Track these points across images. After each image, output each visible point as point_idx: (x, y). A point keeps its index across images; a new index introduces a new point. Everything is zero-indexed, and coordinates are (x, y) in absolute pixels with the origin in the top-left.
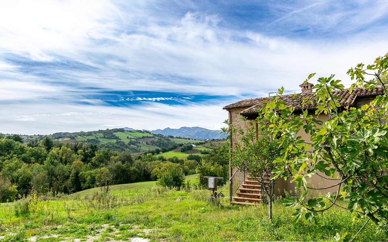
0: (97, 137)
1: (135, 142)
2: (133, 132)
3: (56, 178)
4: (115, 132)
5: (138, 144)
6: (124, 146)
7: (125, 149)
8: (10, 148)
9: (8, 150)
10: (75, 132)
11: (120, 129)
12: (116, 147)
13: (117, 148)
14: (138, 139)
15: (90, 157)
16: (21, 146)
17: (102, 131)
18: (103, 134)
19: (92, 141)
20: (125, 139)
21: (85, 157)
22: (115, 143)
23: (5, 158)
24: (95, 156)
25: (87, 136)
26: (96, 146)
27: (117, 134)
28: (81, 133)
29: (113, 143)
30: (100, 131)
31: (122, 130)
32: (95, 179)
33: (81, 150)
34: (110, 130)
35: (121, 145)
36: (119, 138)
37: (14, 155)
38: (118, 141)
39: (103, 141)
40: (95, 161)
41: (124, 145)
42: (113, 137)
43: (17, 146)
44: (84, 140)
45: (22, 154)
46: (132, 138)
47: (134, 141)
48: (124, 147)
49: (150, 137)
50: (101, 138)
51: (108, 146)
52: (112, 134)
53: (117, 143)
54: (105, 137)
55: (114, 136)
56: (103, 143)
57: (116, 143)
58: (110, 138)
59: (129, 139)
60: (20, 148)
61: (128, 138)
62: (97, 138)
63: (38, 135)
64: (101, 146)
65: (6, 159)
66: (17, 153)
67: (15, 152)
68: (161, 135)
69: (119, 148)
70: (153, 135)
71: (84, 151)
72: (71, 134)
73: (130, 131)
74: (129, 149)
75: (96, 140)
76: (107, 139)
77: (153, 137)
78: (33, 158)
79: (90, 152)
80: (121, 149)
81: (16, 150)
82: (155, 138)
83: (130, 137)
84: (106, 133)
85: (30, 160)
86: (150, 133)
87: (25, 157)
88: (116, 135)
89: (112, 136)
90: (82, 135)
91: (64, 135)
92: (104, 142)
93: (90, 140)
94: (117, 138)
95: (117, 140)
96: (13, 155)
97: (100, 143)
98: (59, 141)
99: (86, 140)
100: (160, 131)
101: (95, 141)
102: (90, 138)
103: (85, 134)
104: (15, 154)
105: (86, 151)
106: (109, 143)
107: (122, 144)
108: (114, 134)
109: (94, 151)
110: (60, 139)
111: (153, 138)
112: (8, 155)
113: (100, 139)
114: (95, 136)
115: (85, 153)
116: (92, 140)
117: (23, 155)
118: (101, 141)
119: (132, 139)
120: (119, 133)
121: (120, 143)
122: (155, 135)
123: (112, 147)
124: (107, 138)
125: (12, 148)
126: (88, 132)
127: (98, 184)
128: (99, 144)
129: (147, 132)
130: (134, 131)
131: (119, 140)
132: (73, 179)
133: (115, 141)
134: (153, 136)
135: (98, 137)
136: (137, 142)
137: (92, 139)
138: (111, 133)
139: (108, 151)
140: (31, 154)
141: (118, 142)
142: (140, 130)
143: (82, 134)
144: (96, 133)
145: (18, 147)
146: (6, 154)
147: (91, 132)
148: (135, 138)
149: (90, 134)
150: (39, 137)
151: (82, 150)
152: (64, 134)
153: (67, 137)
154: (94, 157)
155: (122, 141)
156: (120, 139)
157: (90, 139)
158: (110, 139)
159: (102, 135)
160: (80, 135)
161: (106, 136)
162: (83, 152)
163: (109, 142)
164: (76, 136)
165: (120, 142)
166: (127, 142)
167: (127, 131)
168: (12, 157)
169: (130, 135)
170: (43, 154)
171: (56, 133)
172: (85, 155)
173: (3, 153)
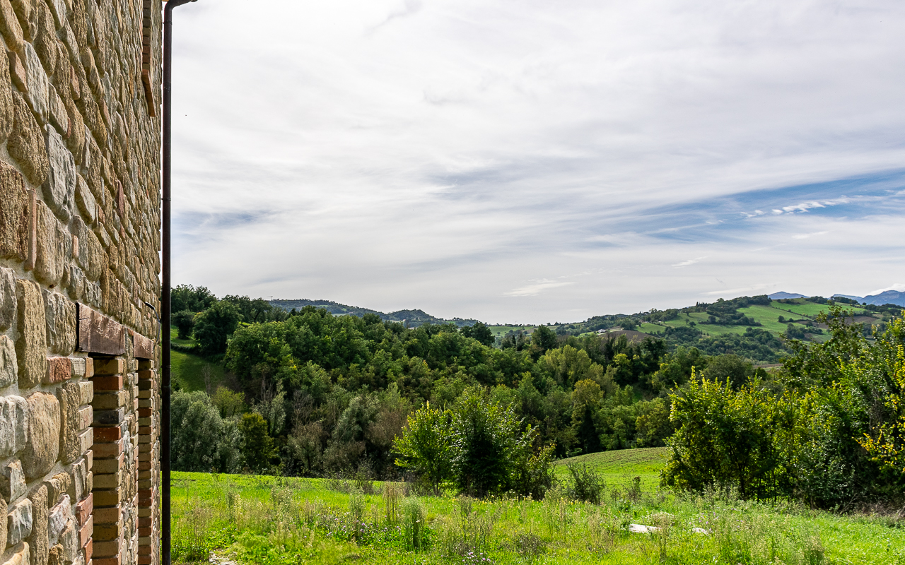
0: (691, 321)
1: (805, 331)
2: (799, 303)
3: (542, 420)
4: (742, 305)
5: (815, 337)
6: (769, 343)
7: (772, 350)
8: (452, 352)
9: (449, 356)
10: (638, 313)
11: (755, 297)
12: (745, 346)
13: (749, 348)
14: (815, 321)
15: (647, 372)
16: (475, 348)
17: (704, 306)
18: (708, 313)
19: (679, 333)
20: (775, 324)
21: (633, 372)
22: (742, 335)
23: (441, 373)
24: (657, 368)
25: (666, 319)
26: (661, 342)
27: (749, 312)
28: (653, 312)
29: (738, 335)
30: (701, 307)
31: (763, 301)
32: (635, 426)
33: (620, 355)
34: (729, 303)
35: (760, 339)
36: (756, 321)
37: (460, 367)
38: (750, 329)
39: (709, 333)
40: (660, 381)
41: (769, 339)
42: (736, 321)
43: (467, 347)
44: (658, 332)
45: (476, 364)
46: (794, 319)
47: (801, 329)
48: (771, 346)
49: (856, 315)
50: (703, 323)
51: (723, 343)
52: (735, 312)
53: (750, 335)
54: (713, 322)
55: (739, 318)
56: (709, 337)
57: (746, 335)
58: (728, 324)
59: (785, 322)
60: (473, 352)
61: (781, 320)
62: (693, 324)
63: (557, 324)
64: (703, 344)
65: (443, 375)
66: (467, 362)
67: (463, 360)
68: (894, 306)
69: (754, 347)
70: (866, 308)
71: (630, 357)
72: (629, 316)
73: (789, 302)
74: (786, 350)
75: (690, 330)
76: (719, 327)
77: (865, 314)
78: (500, 374)
79: (647, 360)
80: (760, 351)
81: (464, 355)
82: (871, 316)
83: (787, 317)
84: (717, 310)
85: (494, 377)
86: (853, 303)
87: (483, 370)
88: (746, 315)
89: (734, 318)
90: (653, 319)
91: (612, 322)
92: (713, 333)
93: (672, 330)
94: (747, 322)
95: (748, 327)
96: (457, 366)
97: (701, 337)
98: (598, 334)
99: (662, 330)
100: (895, 297)
101: (687, 332)
102: (673, 324)
103: (660, 316)
104: (461, 364)
105: (635, 357)
106: (725, 336)
107: (764, 336)
108: (741, 310)
109: (656, 357)
110: (600, 331)
111: (863, 318)
112: (447, 368)
113: (699, 328)
114: (687, 321)
115: (632, 361)
116: (677, 329)
117: (479, 366)
118: (704, 331)
119: (794, 324)
120: (753, 308)
121: (758, 336)
122: (873, 308)
123: (733, 347)
124: (720, 323)
125: (458, 352)
126: (668, 311)
127: (639, 440)
128: (697, 340)
129: (844, 300)
130: (801, 301)
131: (754, 328)
132: (580, 425)
133: (742, 330)
134: (865, 312)
135: (696, 322)
136: (810, 331)
137: (679, 327)
138: (731, 309)
139: (695, 356)
140: (496, 363)
141: (751, 332)
142: (821, 297)
143: (654, 316)
144: (688, 313)
145: (468, 349)
146: (444, 364)
147: (676, 311)
148: (805, 318)
149: (673, 315)
150: (558, 328)
151: (624, 355)
152: (613, 318)
153: (619, 325)
154: (657, 373)
155: (764, 329)
156: (759, 325)
157: (673, 327)
158: (730, 326)
159: (705, 316)
160: (649, 320)
161: (717, 319)
162: (628, 358)
163: (726, 332)
164: (637, 322)
165: (757, 332)
166: (779, 330)
167: (779, 301)
168: (455, 371)
169: (790, 311)
170: (521, 364)
171: (594, 318)
172: (633, 366)
173: (438, 362)
